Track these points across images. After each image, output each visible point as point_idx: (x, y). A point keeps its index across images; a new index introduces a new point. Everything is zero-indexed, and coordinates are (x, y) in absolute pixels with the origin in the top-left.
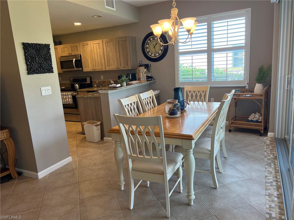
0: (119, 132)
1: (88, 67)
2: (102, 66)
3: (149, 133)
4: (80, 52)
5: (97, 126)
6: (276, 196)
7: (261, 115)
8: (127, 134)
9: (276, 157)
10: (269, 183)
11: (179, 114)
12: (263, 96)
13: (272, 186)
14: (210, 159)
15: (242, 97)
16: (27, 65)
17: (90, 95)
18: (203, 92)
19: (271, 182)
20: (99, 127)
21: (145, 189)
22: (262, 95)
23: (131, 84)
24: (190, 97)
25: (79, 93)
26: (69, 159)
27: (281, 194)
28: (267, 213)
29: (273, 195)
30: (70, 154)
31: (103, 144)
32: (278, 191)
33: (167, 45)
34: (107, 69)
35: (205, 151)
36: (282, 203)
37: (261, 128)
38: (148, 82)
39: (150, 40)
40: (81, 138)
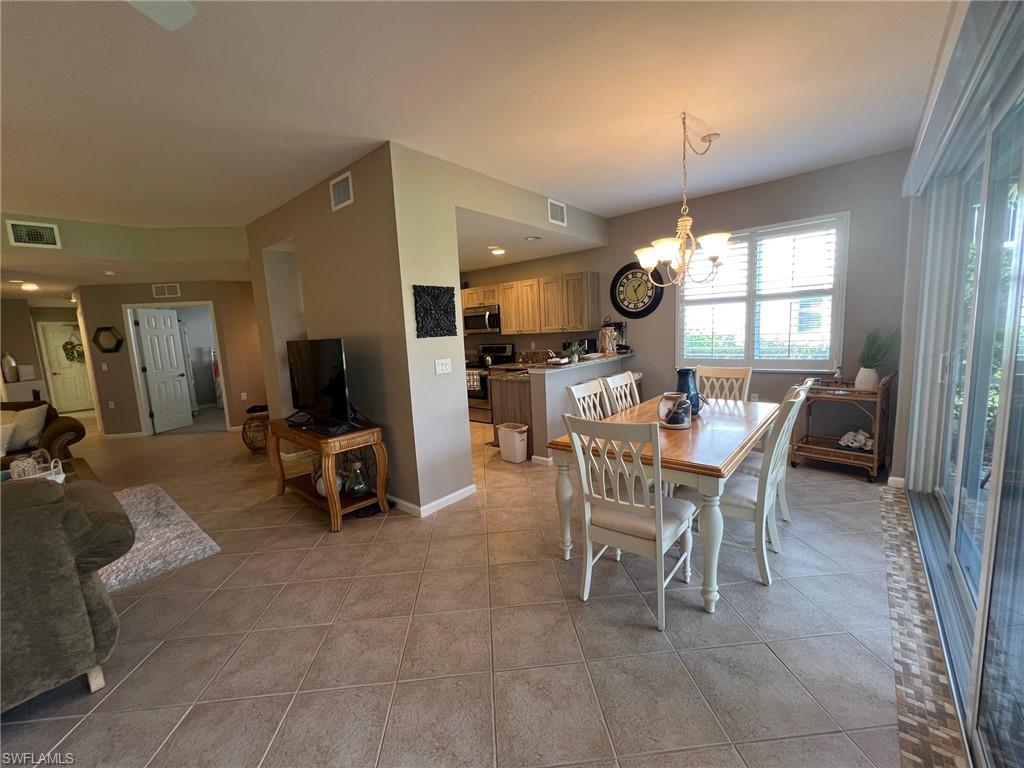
0: (568, 448)
1: (510, 326)
2: (534, 326)
3: (631, 457)
4: (499, 300)
5: (521, 433)
6: (919, 624)
7: (872, 437)
8: (584, 453)
9: (912, 534)
10: (897, 591)
11: (687, 422)
12: (878, 395)
13: (905, 598)
14: (754, 521)
15: (826, 396)
16: (418, 323)
17: (510, 376)
18: (737, 380)
19: (904, 590)
20: (525, 435)
21: (611, 563)
22: (875, 394)
23: (588, 359)
24: (707, 390)
25: (492, 372)
26: (470, 490)
27: (932, 623)
28: (897, 661)
29: (910, 621)
30: (474, 480)
31: (530, 467)
32: (924, 613)
33: (662, 288)
34: (543, 331)
35: (744, 503)
36: (937, 644)
37: (871, 465)
38: (621, 356)
39: (627, 277)
40: (493, 453)
